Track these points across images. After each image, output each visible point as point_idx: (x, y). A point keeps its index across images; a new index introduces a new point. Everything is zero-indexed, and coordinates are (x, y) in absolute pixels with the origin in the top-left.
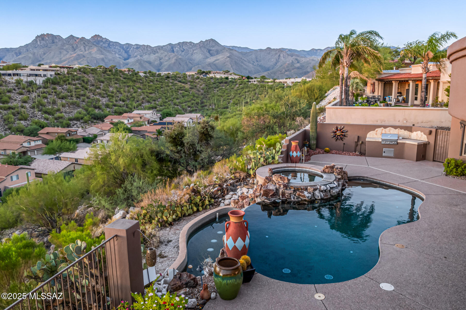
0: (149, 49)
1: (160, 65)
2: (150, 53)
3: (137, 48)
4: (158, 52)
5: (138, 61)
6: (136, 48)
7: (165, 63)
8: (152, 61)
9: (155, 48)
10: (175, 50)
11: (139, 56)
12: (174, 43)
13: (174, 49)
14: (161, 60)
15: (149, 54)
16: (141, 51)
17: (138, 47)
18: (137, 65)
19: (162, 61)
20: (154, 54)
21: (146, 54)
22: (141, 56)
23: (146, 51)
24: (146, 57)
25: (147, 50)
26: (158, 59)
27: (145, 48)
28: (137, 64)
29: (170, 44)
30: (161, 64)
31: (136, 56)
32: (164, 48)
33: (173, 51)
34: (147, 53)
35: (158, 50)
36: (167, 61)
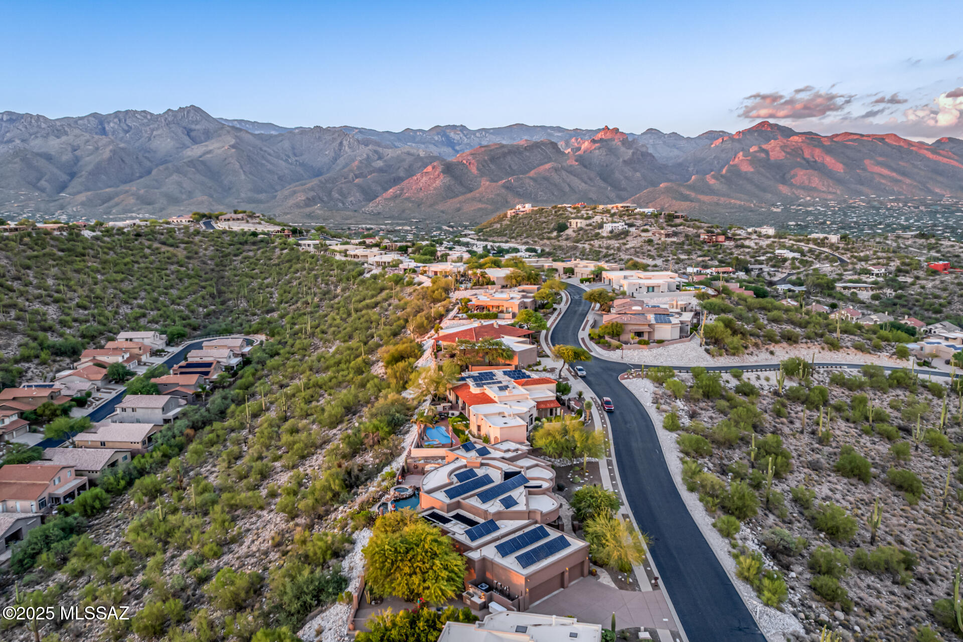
0: (43, 125)
1: (76, 164)
2: (48, 134)
3: (11, 121)
4: (66, 134)
5: (16, 153)
6: (7, 120)
7: (88, 159)
8: (53, 153)
9: (58, 123)
10: (107, 128)
11: (18, 141)
12: (104, 114)
13: (106, 126)
14: (75, 150)
15: (46, 136)
16: (23, 129)
17: (14, 117)
18: (15, 163)
19: (78, 153)
20: (58, 137)
21: (37, 137)
22: (23, 141)
23: (35, 130)
24: (36, 144)
25: (39, 127)
26: (70, 149)
27: (33, 121)
28: (17, 160)
29: (94, 115)
30: (77, 160)
31: (10, 141)
32: (80, 122)
33: (103, 132)
34: (39, 135)
35: (66, 129)
36: (91, 154)
